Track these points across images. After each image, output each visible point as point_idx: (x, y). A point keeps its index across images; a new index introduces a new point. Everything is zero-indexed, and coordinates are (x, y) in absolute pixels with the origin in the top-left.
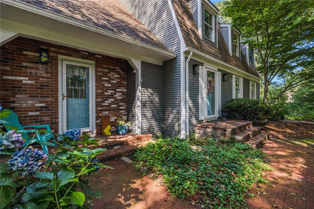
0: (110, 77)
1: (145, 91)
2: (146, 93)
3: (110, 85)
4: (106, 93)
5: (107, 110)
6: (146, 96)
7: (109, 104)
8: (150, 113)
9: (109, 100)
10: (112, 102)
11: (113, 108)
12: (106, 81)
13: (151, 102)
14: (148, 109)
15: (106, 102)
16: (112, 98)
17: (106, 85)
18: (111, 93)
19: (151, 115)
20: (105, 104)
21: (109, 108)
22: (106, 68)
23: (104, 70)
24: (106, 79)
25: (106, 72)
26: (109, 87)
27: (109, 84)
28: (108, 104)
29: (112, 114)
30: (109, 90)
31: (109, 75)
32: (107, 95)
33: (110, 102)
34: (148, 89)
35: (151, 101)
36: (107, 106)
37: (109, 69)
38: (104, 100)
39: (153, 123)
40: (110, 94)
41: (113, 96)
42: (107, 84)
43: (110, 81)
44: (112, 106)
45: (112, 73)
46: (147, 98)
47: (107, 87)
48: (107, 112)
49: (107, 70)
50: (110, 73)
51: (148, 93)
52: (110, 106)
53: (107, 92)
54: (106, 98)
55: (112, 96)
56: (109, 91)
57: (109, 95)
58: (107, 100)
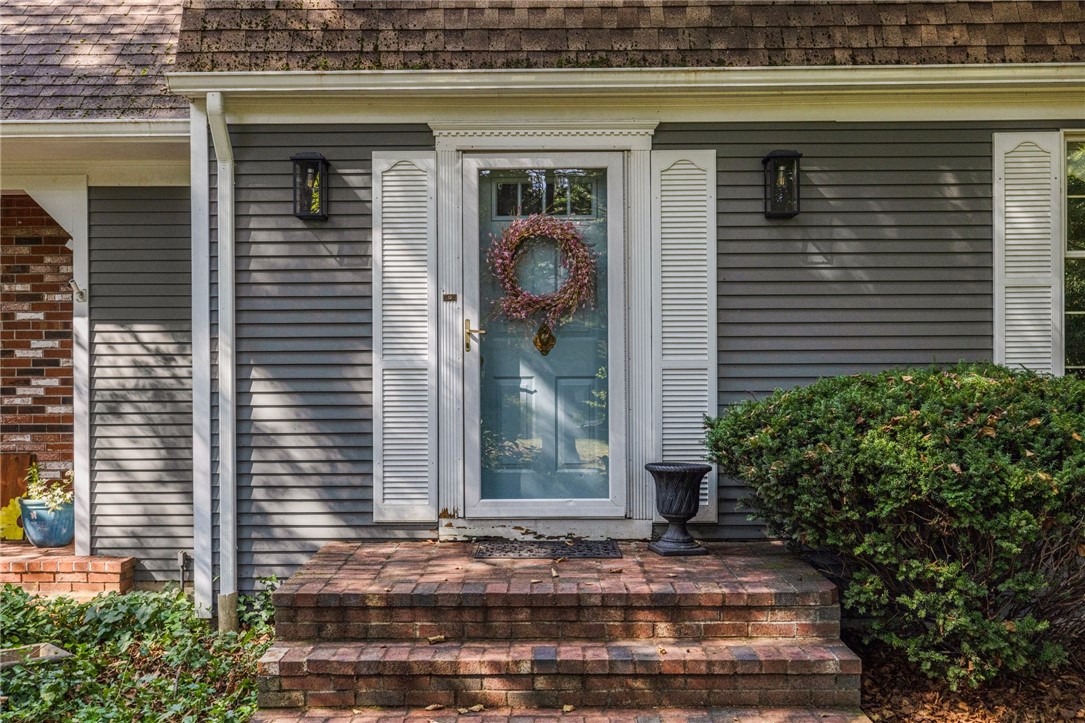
0: (40, 277)
1: (117, 337)
2: (121, 349)
3: (40, 316)
4: (19, 353)
5: (24, 430)
6: (121, 361)
7: (36, 399)
8: (151, 454)
9: (34, 382)
10: (48, 390)
11: (53, 418)
12: (22, 297)
13: (155, 395)
14: (138, 431)
15: (20, 391)
16: (51, 375)
17: (20, 316)
18: (47, 352)
19: (159, 464)
20: (18, 401)
21: (37, 419)
22: (20, 241)
23: (10, 252)
24: (19, 287)
25: (21, 259)
26: (36, 324)
27: (34, 309)
28: (29, 402)
29: (48, 447)
30: (38, 337)
31: (35, 269)
32: (24, 361)
33: (41, 392)
34: (138, 327)
35: (154, 389)
36: (24, 410)
37: (38, 240)
38: (12, 383)
39: (171, 509)
40: (39, 354)
41: (57, 363)
42: (26, 311)
43: (39, 297)
44: (50, 409)
45: (48, 260)
46: (128, 372)
47: (25, 324)
48: (27, 438)
49: (25, 250)
50: (40, 261)
51: (137, 349)
52: (42, 410)
53: (27, 346)
54: (20, 372)
55: (48, 363)
56: (35, 343)
57: (37, 362)
58: (27, 383)
